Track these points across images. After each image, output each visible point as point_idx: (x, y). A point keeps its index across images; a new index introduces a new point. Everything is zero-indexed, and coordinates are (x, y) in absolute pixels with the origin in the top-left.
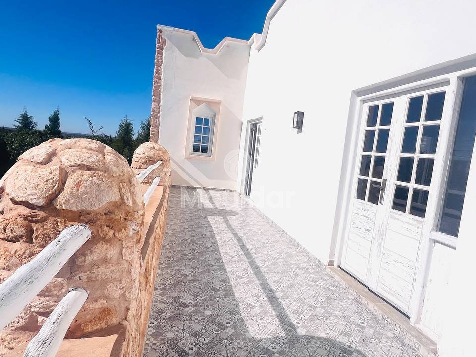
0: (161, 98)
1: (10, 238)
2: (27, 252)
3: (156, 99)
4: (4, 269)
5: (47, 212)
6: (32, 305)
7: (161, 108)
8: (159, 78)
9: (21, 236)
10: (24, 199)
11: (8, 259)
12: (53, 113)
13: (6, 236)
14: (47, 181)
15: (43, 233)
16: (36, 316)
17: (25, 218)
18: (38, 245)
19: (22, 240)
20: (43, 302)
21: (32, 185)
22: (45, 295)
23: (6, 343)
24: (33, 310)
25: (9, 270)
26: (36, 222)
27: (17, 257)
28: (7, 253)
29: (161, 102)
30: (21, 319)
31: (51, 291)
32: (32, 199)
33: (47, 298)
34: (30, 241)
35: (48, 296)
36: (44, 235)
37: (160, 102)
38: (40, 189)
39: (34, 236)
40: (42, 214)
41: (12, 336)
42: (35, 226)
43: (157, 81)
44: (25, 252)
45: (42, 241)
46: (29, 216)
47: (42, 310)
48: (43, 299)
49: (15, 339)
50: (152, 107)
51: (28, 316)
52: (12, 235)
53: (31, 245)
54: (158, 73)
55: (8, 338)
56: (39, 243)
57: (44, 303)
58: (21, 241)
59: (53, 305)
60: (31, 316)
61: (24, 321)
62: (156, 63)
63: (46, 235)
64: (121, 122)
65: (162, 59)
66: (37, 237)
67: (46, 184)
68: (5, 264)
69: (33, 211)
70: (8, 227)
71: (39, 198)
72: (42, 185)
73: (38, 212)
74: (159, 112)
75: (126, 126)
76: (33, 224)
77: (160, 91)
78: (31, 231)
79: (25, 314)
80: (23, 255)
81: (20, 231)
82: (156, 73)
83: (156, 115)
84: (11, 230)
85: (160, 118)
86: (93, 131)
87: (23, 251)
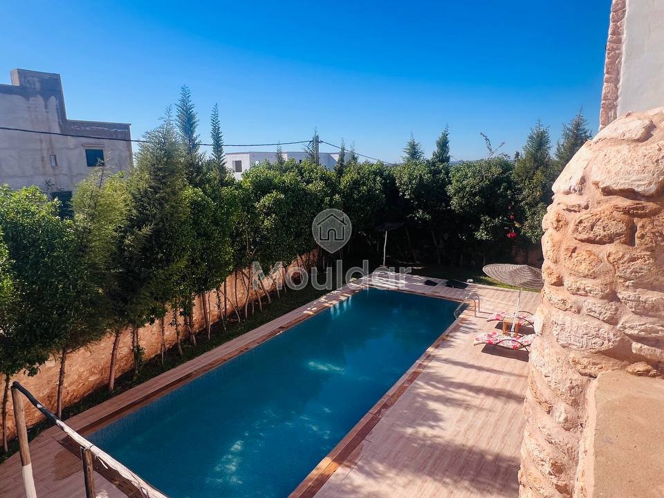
0: (622, 73)
1: (598, 238)
2: (627, 257)
3: (611, 78)
4: (585, 277)
5: (659, 203)
6: (627, 325)
7: (620, 91)
8: (619, 41)
9: (618, 235)
10: (626, 187)
11: (593, 264)
12: (441, 135)
13: (591, 236)
14: (657, 161)
15: (653, 231)
16: (629, 341)
17: (626, 211)
18: (644, 247)
19: (619, 241)
20: (645, 324)
21: (636, 167)
22: (647, 315)
23: (579, 367)
24: (628, 331)
25: (595, 278)
26: (641, 216)
27: (612, 261)
28: (592, 257)
29: (621, 81)
30: (607, 342)
31: (658, 310)
32: (638, 186)
33: (652, 319)
34: (630, 241)
35: (652, 316)
36: (654, 233)
37: (619, 81)
38: (649, 172)
39: (637, 234)
40: (651, 206)
41: (591, 359)
42: (639, 223)
43: (615, 47)
44: (623, 256)
45: (651, 242)
46: (632, 209)
47: (643, 333)
48: (644, 320)
49: (594, 364)
50: (603, 92)
51: (618, 339)
52: (605, 233)
53: (631, 247)
54: (617, 32)
55: (585, 361)
56: (646, 244)
57: (647, 325)
58: (616, 242)
59: (661, 330)
60: (622, 340)
61: (611, 343)
62: (613, 18)
63: (657, 234)
64: (530, 132)
65: (624, 6)
66: (642, 237)
67: (658, 165)
68: (589, 270)
69: (637, 202)
70: (599, 223)
71: (650, 184)
72: (652, 167)
73: (644, 203)
74: (617, 97)
75: (538, 136)
76: (636, 220)
77: (620, 62)
78: (632, 229)
79: (614, 335)
80: (620, 259)
81: (618, 227)
82: (613, 34)
83: (610, 104)
84: (604, 227)
85: (618, 108)
86: (491, 150)
87: (621, 254)
